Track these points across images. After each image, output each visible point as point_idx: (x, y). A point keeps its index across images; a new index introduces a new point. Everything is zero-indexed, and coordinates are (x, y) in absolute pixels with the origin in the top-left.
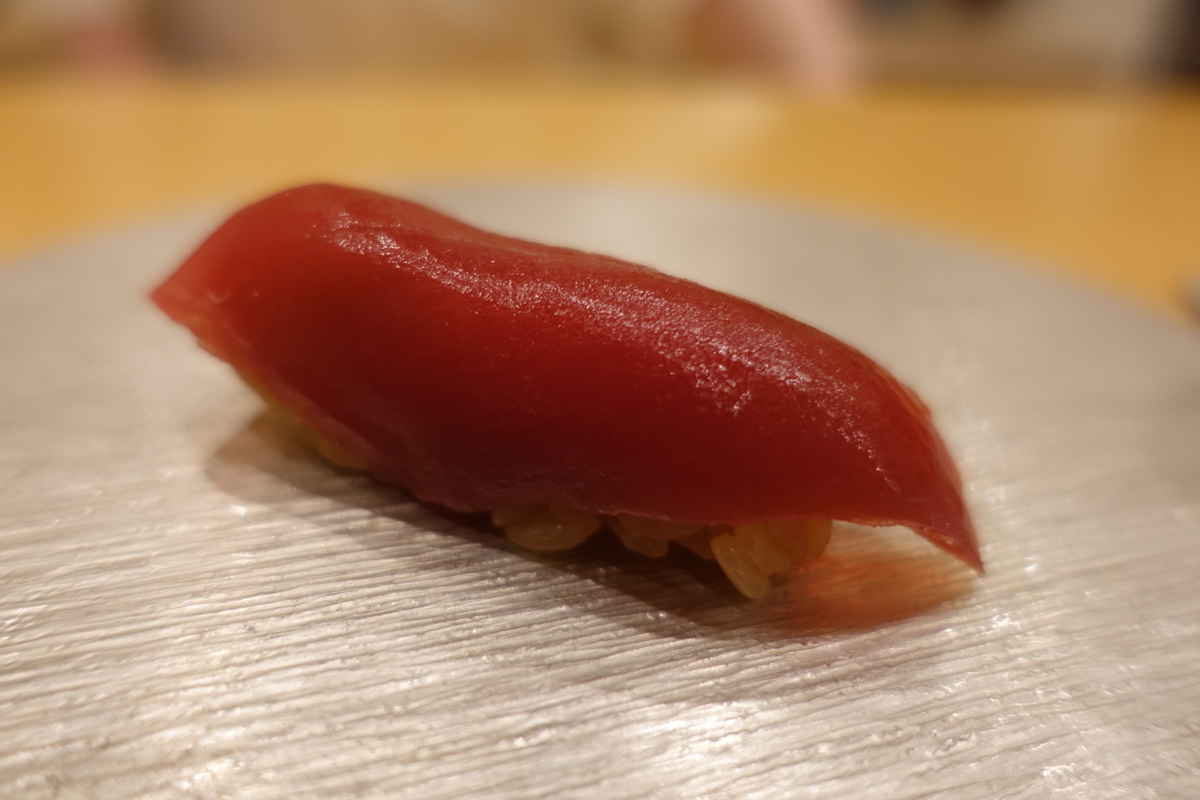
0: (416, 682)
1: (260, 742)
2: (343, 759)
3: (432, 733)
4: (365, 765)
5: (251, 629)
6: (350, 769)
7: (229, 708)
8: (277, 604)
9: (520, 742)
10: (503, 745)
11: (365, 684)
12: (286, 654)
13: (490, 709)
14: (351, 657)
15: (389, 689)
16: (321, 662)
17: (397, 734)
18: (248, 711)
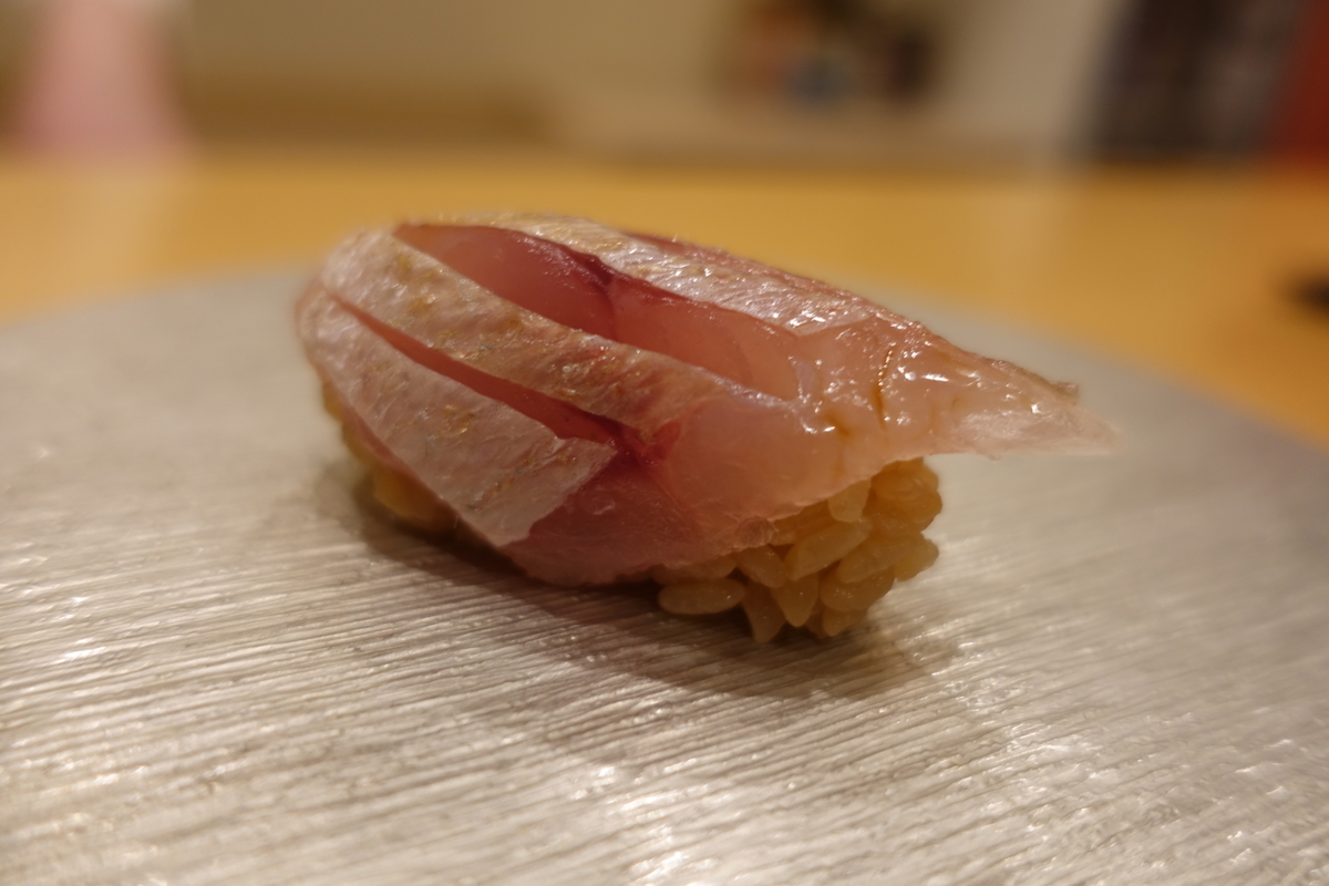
0: (528, 683)
1: (395, 738)
2: (478, 746)
3: (554, 719)
4: (502, 748)
5: (357, 650)
6: (491, 752)
7: (356, 714)
8: (375, 628)
9: (637, 720)
10: (624, 723)
11: (481, 685)
12: (397, 667)
13: (602, 697)
14: (463, 666)
15: (506, 688)
16: (434, 671)
17: (524, 722)
18: (375, 715)
